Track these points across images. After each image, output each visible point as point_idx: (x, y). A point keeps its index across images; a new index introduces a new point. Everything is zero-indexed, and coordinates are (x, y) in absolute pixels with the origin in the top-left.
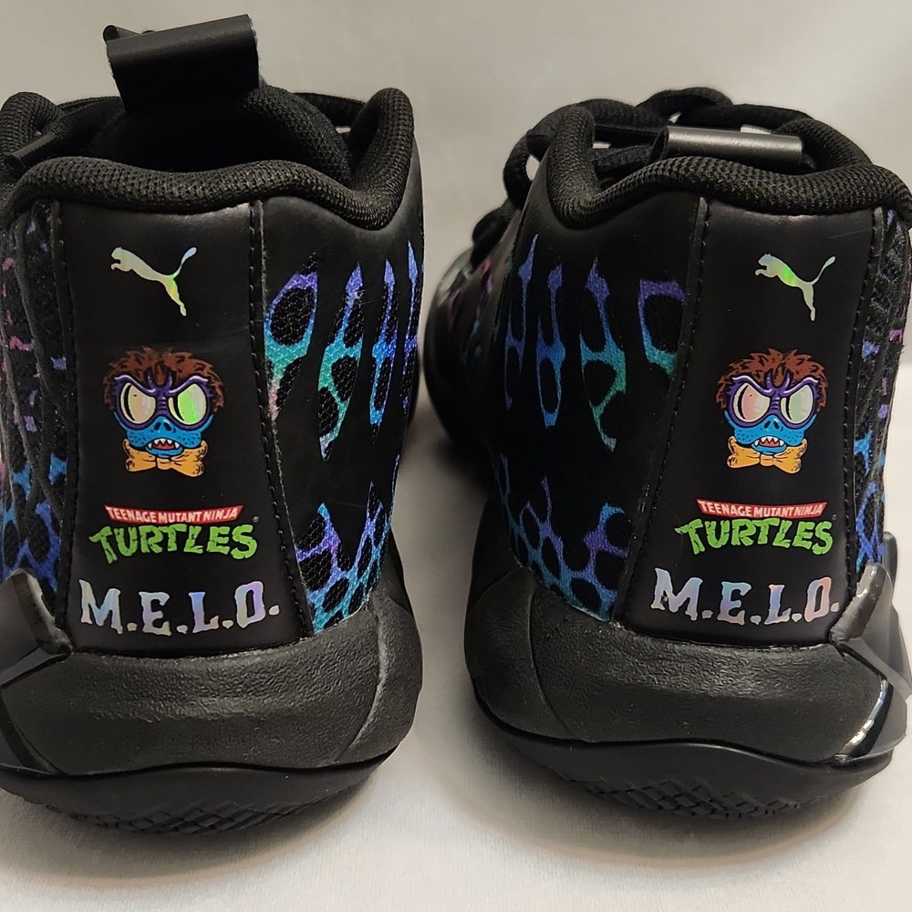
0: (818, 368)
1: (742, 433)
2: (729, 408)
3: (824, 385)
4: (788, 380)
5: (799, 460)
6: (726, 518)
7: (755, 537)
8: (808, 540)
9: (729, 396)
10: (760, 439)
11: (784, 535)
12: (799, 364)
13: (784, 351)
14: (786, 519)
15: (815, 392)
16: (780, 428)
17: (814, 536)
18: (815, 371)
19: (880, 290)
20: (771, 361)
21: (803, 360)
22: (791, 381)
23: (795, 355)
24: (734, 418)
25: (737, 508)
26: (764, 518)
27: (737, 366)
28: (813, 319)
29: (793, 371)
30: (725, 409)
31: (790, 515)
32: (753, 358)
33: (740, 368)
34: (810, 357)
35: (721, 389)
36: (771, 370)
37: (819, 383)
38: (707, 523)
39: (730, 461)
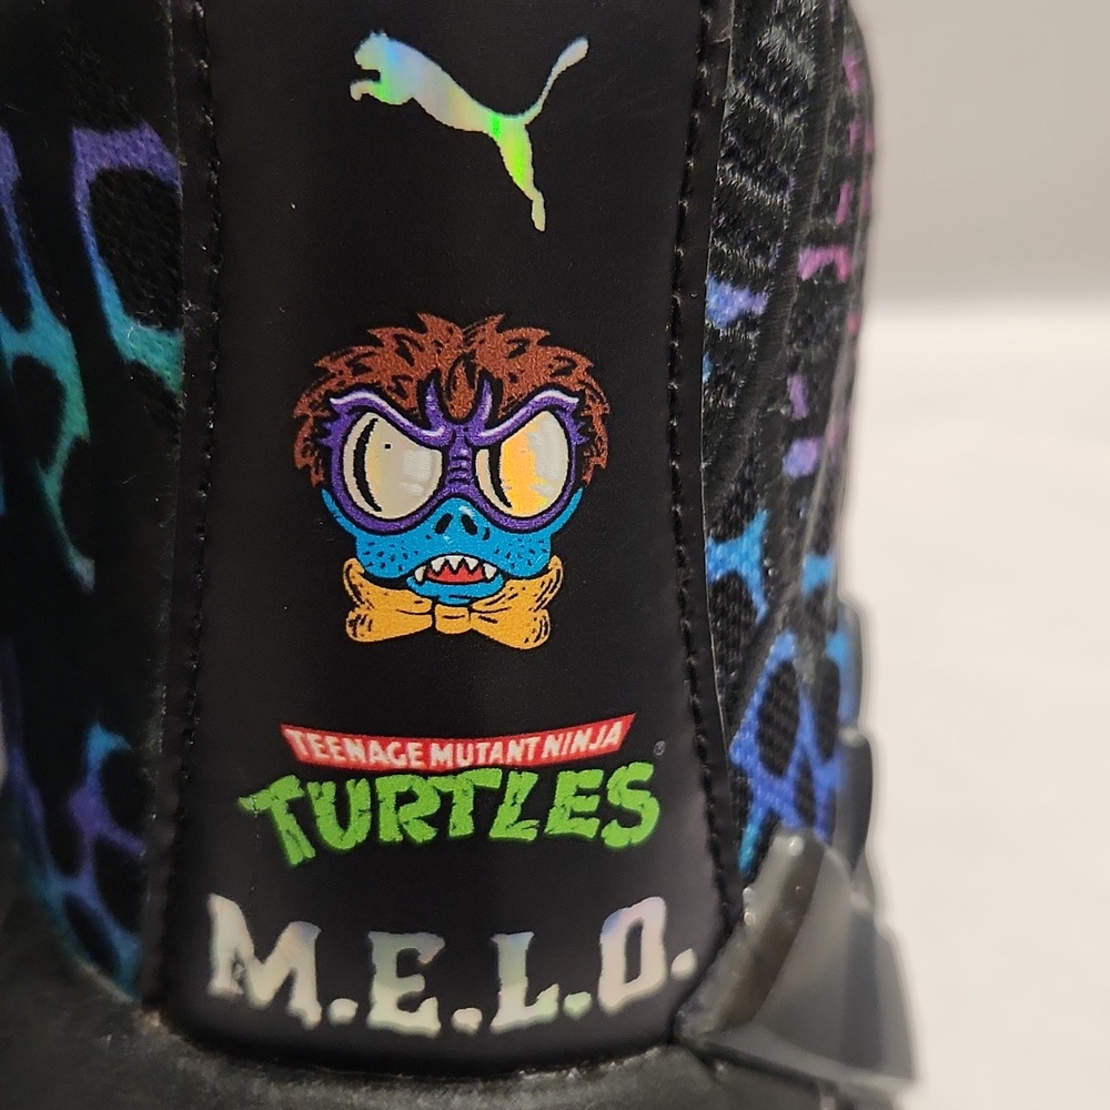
0: (574, 365)
1: (375, 550)
2: (332, 481)
3: (597, 410)
4: (489, 399)
5: (545, 613)
6: (358, 773)
7: (440, 819)
8: (587, 816)
9: (329, 450)
10: (428, 563)
11: (517, 811)
12: (513, 355)
13: (466, 317)
14: (521, 769)
15: (573, 431)
16: (481, 532)
17: (604, 803)
18: (566, 372)
19: (748, 141)
20: (430, 349)
21: (526, 342)
22: (496, 401)
23: (499, 330)
24: (349, 509)
25: (384, 747)
26: (456, 771)
27: (336, 365)
28: (540, 224)
29: (498, 374)
30: (320, 485)
31: (531, 757)
32: (379, 343)
33: (348, 371)
34: (543, 333)
35: (305, 432)
36: (436, 373)
37: (582, 405)
38: (312, 787)
39: (353, 624)
